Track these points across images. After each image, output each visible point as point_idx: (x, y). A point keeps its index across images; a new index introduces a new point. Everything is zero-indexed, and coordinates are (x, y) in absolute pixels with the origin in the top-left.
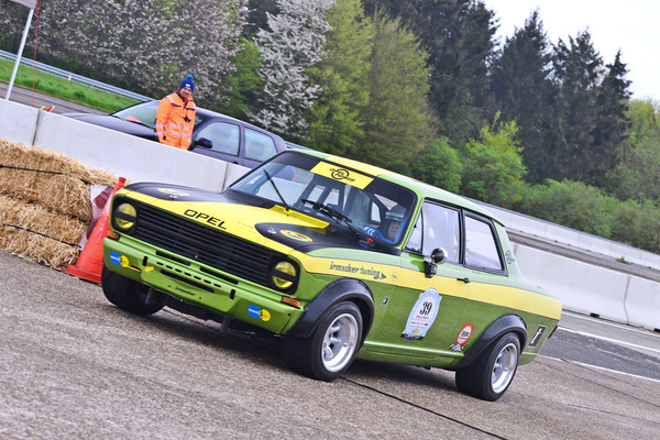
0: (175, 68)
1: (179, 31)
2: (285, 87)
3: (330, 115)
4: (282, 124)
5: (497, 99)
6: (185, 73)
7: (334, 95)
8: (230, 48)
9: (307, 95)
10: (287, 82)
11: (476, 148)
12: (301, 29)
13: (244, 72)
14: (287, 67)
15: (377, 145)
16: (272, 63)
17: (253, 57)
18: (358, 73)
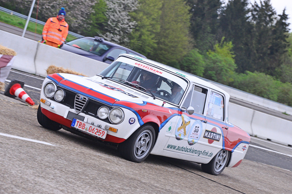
2: (118, 21)
3: (140, 36)
4: (116, 40)
5: (223, 31)
6: (69, 13)
7: (143, 26)
8: (92, 1)
9: (129, 26)
10: (120, 19)
11: (212, 55)
13: (98, 13)
14: (120, 12)
15: (163, 52)
16: (112, 9)
17: (103, 6)
18: (155, 16)
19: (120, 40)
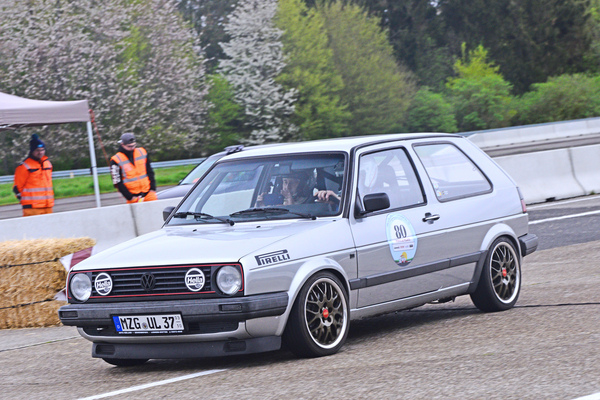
0: (161, 127)
1: (149, 92)
2: (264, 103)
3: (314, 110)
4: (275, 137)
5: (457, 32)
6: (170, 128)
7: (310, 92)
8: (201, 88)
9: (287, 102)
10: (264, 97)
11: (456, 84)
12: (256, 45)
13: (222, 105)
14: (258, 85)
15: (367, 119)
16: (243, 86)
17: (225, 88)
18: (323, 62)
19: (281, 134)
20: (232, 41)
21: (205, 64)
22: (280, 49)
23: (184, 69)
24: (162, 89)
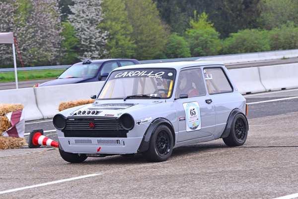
0: (37, 49)
1: (31, 30)
2: (91, 38)
3: (117, 43)
4: (96, 56)
5: (192, 5)
6: (42, 49)
7: (115, 33)
8: (58, 29)
9: (103, 38)
10: (91, 35)
11: (191, 32)
12: (88, 8)
13: (69, 38)
14: (88, 28)
15: (145, 48)
16: (80, 29)
17: (70, 29)
18: (123, 18)
19: (99, 55)
20: (75, 5)
21: (61, 16)
22: (100, 10)
23: (50, 18)
24: (37, 29)
